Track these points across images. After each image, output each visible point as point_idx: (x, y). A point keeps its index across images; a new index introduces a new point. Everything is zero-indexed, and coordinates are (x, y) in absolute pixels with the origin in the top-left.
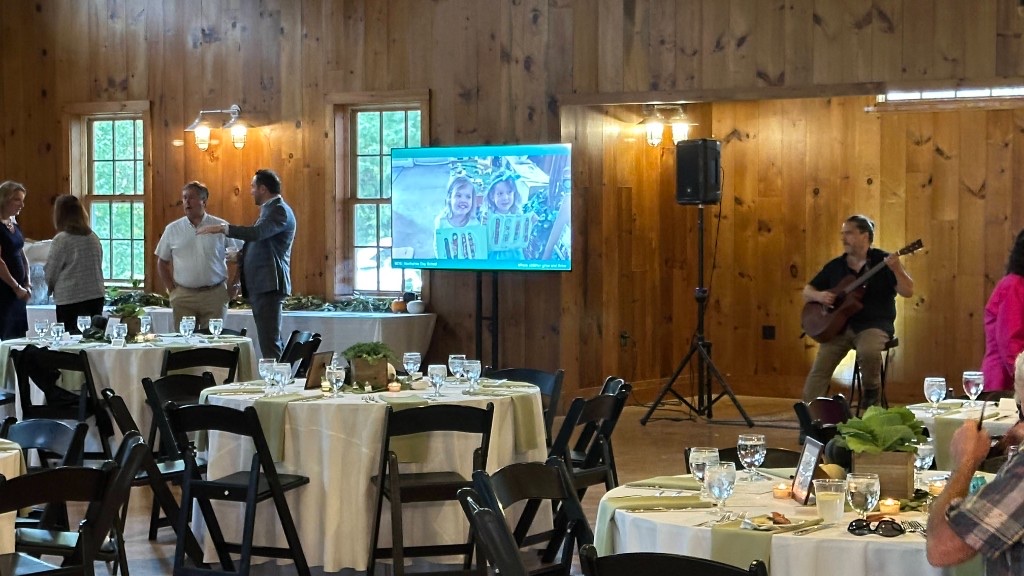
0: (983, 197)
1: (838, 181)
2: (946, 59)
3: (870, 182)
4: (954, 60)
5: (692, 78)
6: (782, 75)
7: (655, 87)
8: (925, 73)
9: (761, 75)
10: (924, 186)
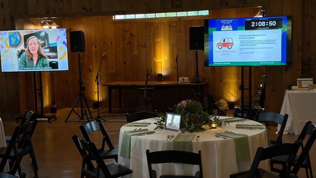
0: (145, 47)
1: (102, 43)
2: (145, 3)
3: (112, 43)
4: (147, 4)
5: (61, 10)
6: (91, 9)
7: (48, 13)
8: (138, 8)
9: (84, 9)
10: (128, 45)
